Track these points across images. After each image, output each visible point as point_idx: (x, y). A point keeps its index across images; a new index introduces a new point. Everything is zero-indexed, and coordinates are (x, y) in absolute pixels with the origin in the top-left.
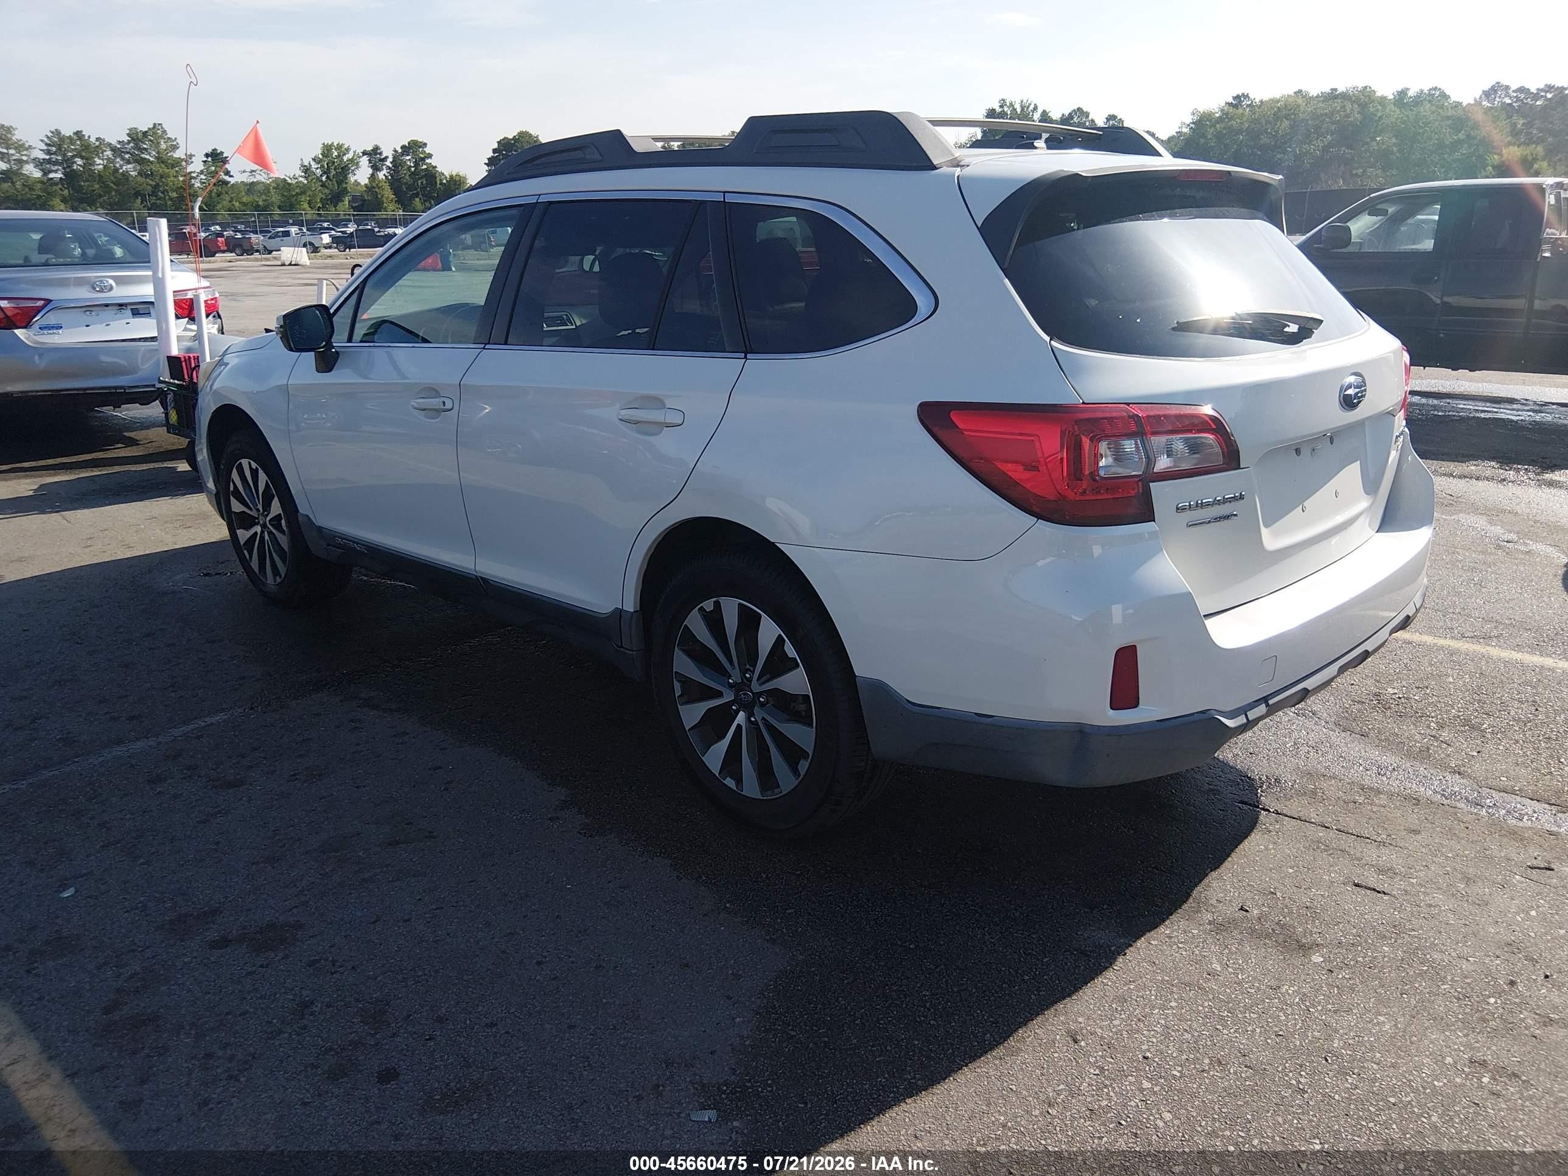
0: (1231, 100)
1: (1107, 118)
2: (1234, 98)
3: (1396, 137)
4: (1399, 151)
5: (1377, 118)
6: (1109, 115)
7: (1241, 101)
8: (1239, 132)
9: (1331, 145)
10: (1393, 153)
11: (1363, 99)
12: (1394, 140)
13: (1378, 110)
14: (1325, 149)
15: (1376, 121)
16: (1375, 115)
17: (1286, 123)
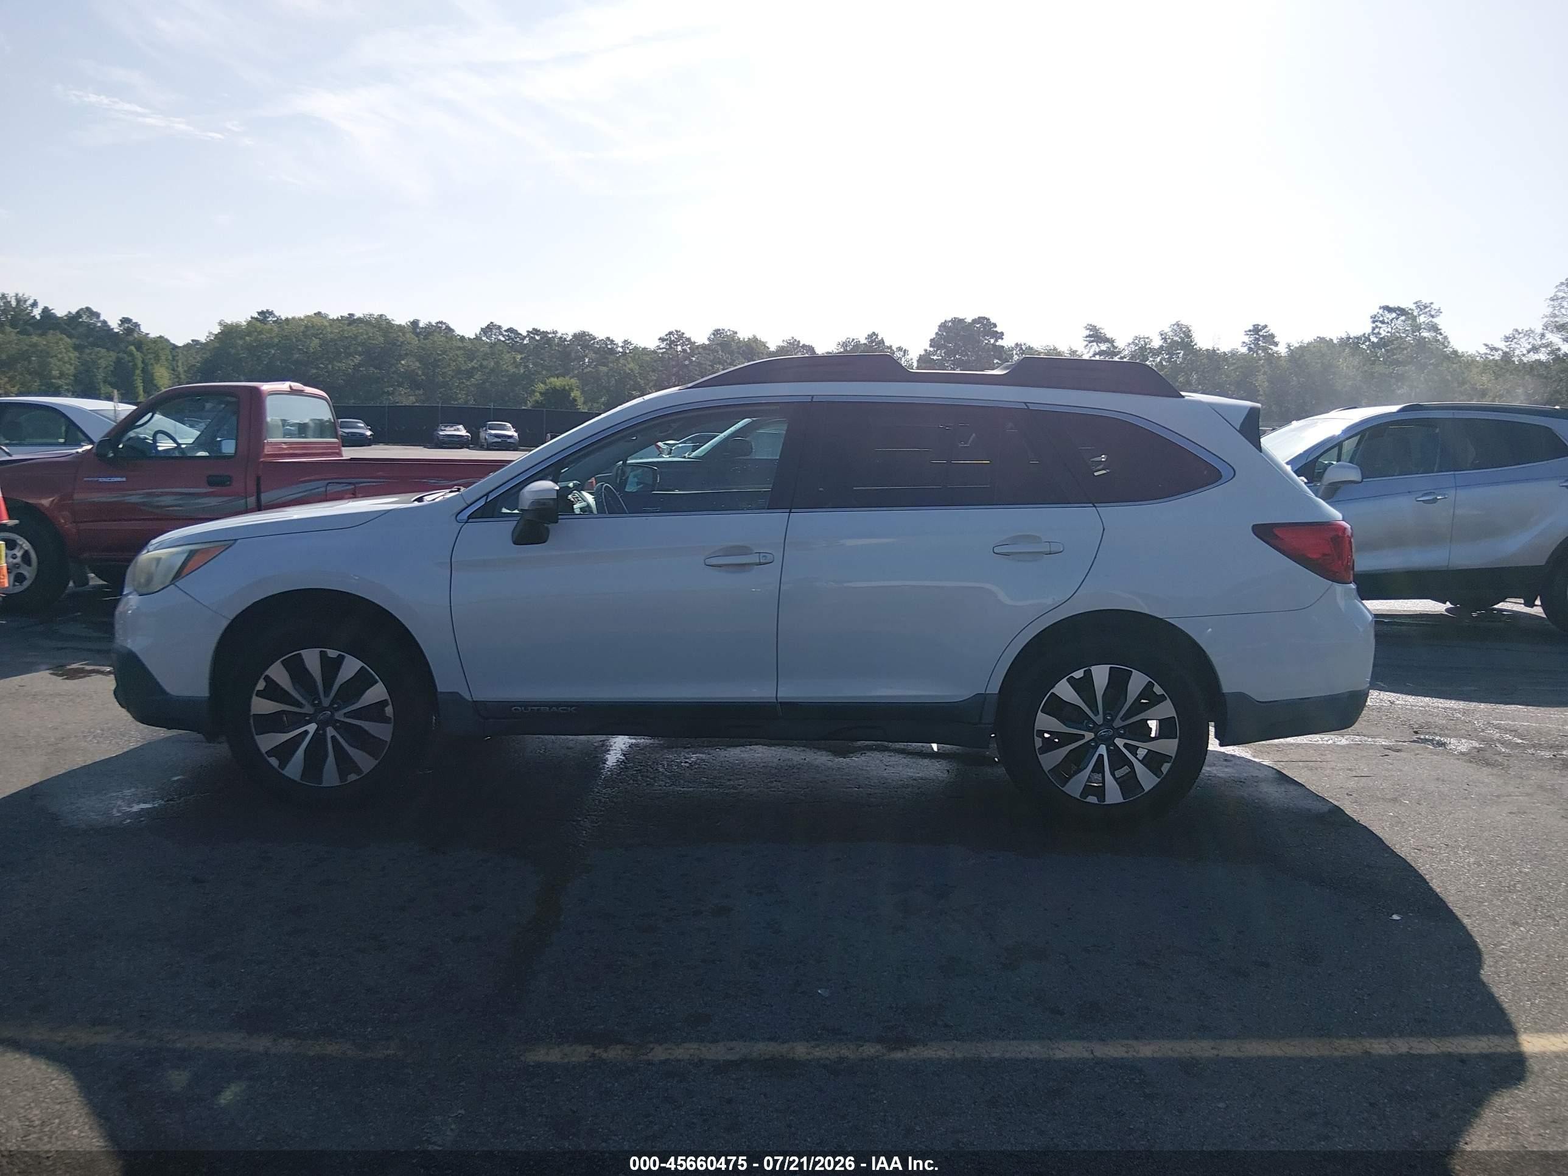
0: (256, 315)
1: (121, 320)
2: (259, 313)
3: (420, 362)
4: (423, 374)
5: (399, 343)
6: (123, 318)
7: (266, 317)
8: (269, 346)
9: (360, 365)
10: (417, 374)
11: (382, 325)
12: (418, 364)
13: (399, 336)
14: (356, 367)
15: (399, 346)
16: (398, 341)
17: (316, 341)
